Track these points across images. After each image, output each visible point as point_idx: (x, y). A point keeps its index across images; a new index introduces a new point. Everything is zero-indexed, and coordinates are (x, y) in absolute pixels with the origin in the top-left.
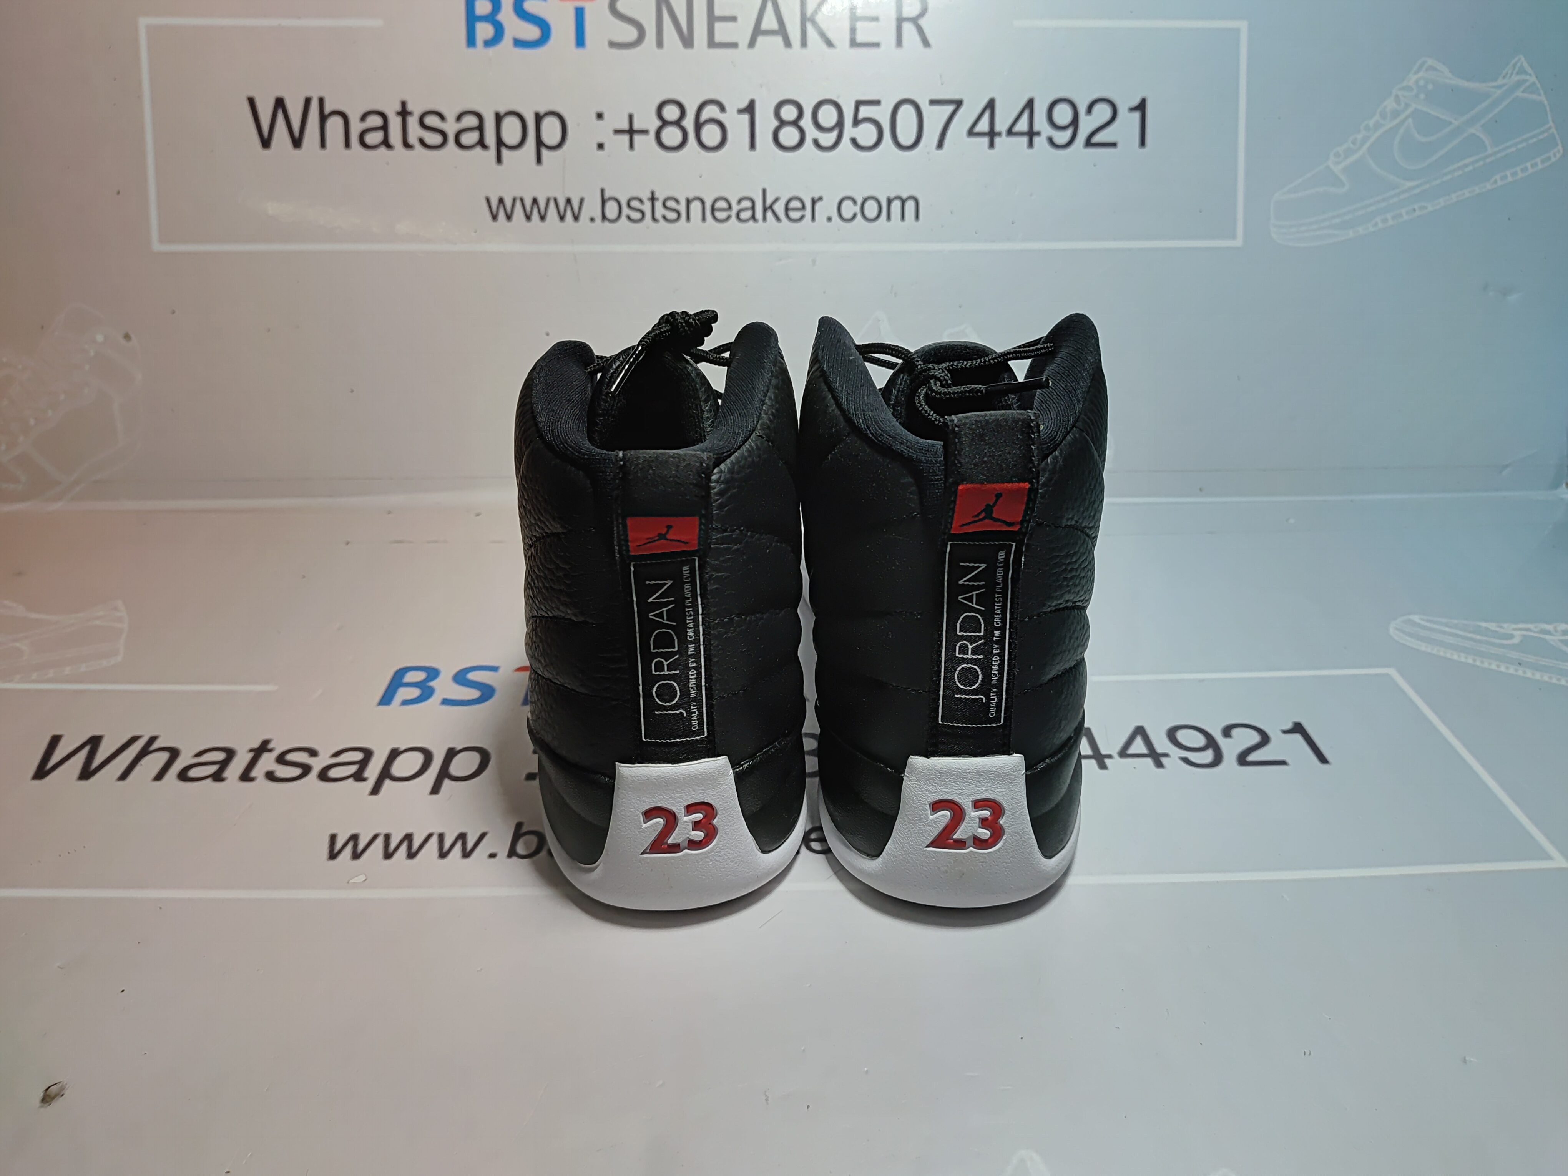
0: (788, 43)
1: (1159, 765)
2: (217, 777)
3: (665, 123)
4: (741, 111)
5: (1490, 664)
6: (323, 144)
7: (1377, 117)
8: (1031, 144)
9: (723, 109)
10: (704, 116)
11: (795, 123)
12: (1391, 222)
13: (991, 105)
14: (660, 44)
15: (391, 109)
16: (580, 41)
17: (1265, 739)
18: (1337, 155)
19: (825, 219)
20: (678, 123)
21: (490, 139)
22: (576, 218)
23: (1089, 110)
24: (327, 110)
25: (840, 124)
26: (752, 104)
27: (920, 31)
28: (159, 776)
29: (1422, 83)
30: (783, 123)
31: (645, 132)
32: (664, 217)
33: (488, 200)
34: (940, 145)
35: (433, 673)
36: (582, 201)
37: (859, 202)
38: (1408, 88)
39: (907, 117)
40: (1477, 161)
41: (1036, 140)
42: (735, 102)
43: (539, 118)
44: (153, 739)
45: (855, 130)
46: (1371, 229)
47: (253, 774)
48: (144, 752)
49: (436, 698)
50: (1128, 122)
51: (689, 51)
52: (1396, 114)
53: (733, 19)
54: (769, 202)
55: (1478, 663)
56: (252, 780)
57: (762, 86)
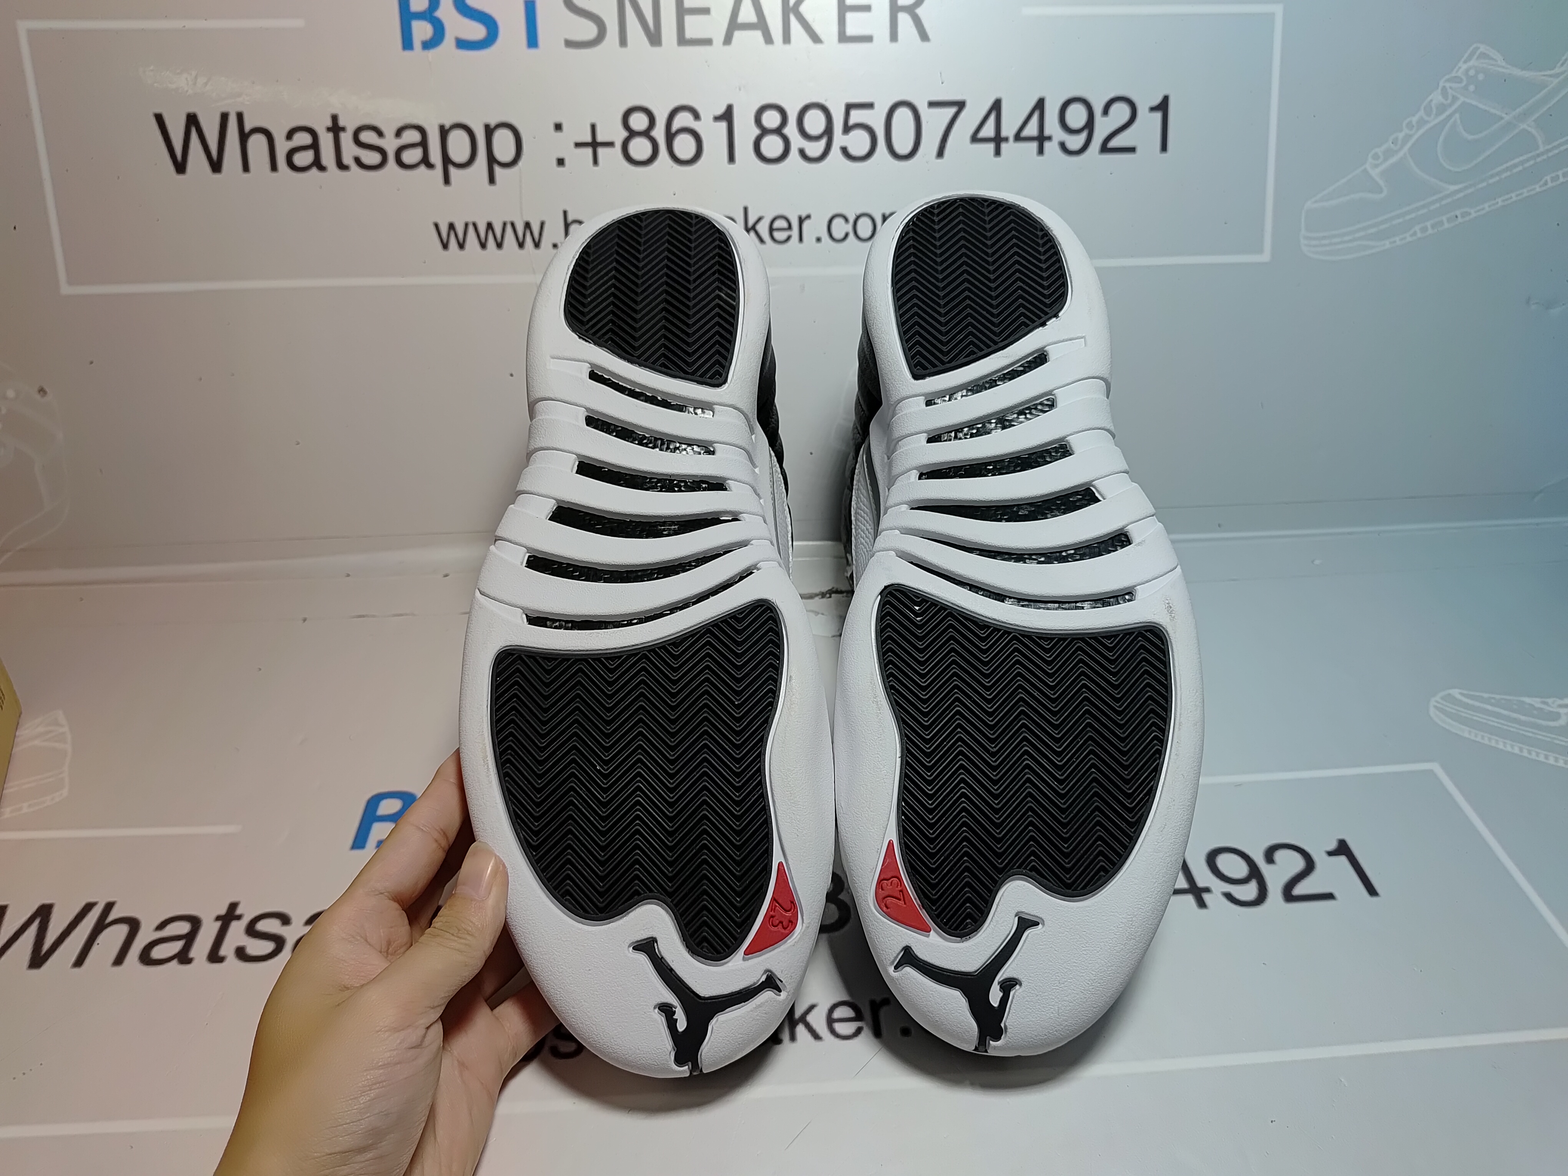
0: (768, 40)
1: (1201, 904)
2: (183, 957)
3: (632, 134)
4: (717, 119)
5: (1538, 754)
6: (246, 168)
7: (1422, 113)
8: (1041, 151)
9: (697, 116)
10: (676, 125)
11: (778, 131)
12: (1430, 231)
13: (997, 106)
14: (623, 42)
15: (321, 125)
16: (532, 41)
17: (1310, 865)
18: (1376, 157)
19: (814, 240)
20: (646, 133)
21: (435, 156)
22: (537, 245)
23: (1106, 111)
24: (247, 128)
25: (829, 131)
26: (729, 109)
27: (918, 22)
28: (119, 960)
29: (1472, 73)
30: (765, 132)
31: (610, 144)
33: (437, 226)
34: (940, 153)
35: (408, 800)
36: (542, 225)
37: (851, 220)
38: (1457, 80)
39: (903, 122)
40: (1528, 160)
41: (1047, 145)
42: (711, 108)
43: (489, 131)
44: (109, 906)
45: (846, 137)
46: (1409, 239)
47: (222, 952)
48: (100, 926)
50: (1150, 122)
51: (656, 49)
52: (1442, 108)
53: (706, 11)
54: (751, 223)
55: (1525, 754)
56: (221, 960)
57: (740, 89)
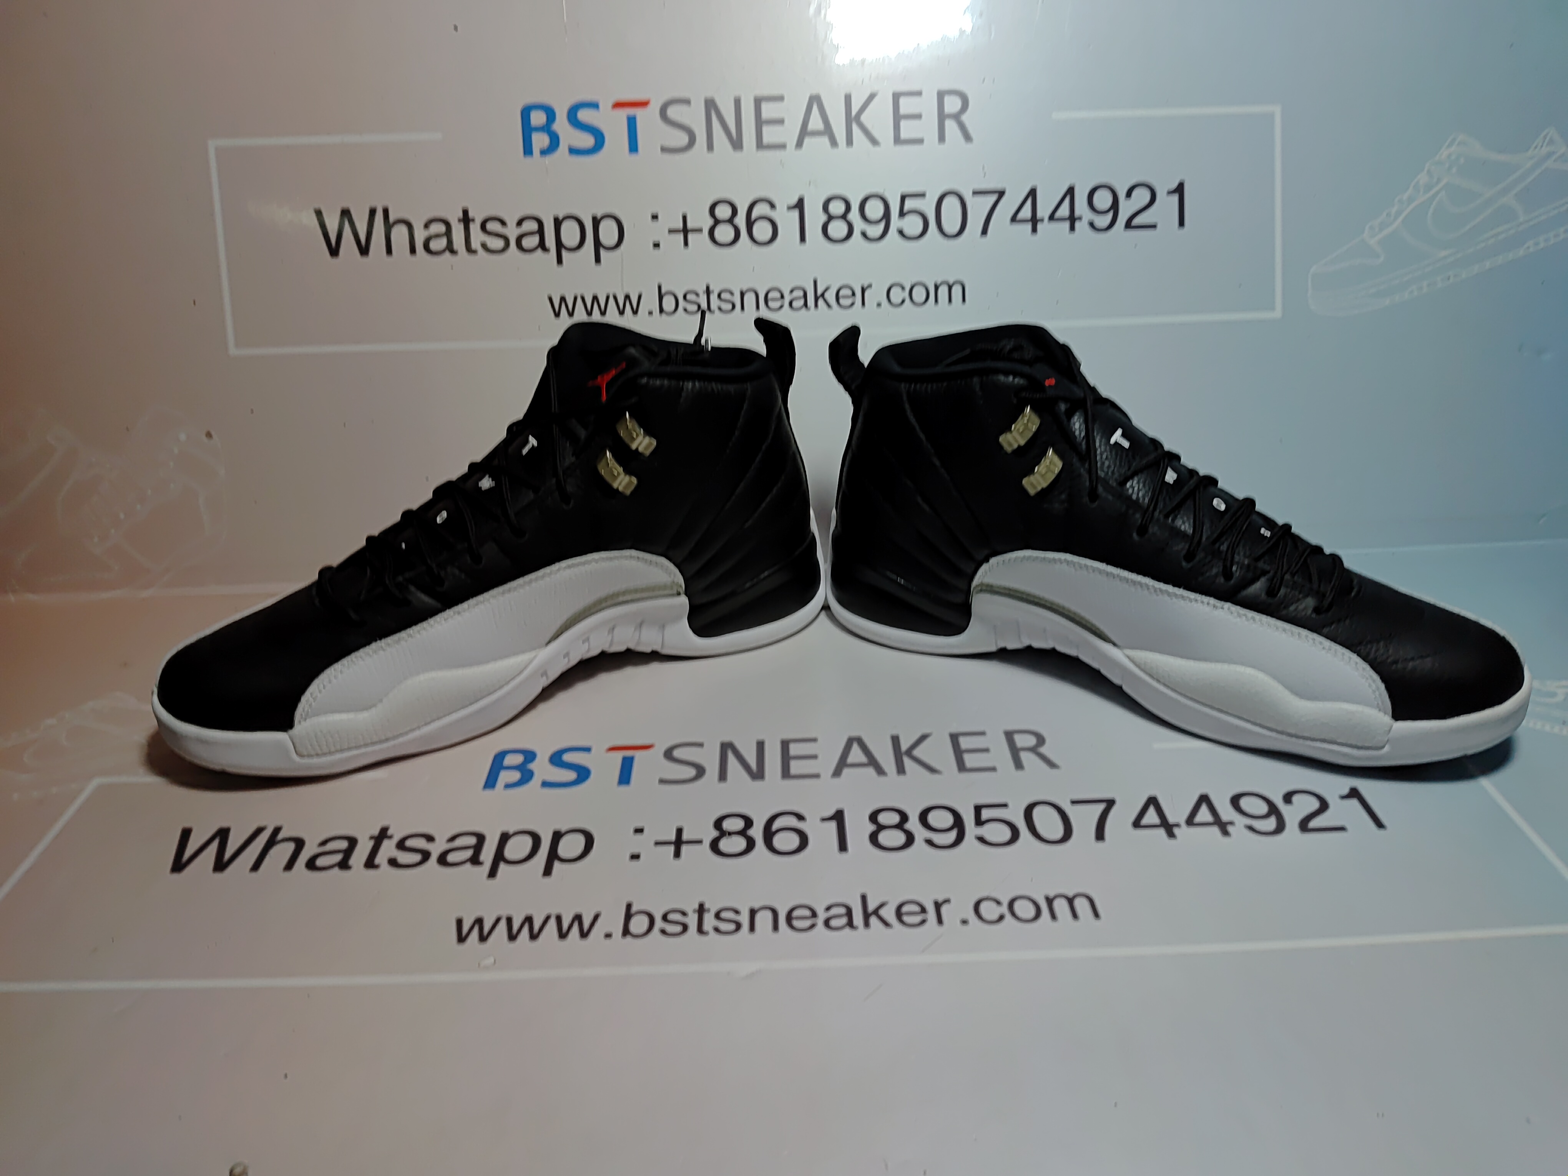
0: (834, 143)
1: (1225, 833)
2: (344, 865)
3: (718, 222)
4: (790, 208)
6: (389, 252)
7: (1411, 191)
8: (1072, 229)
9: (773, 207)
10: (755, 213)
11: (843, 217)
12: (1426, 290)
13: (1032, 193)
14: (710, 147)
15: (454, 217)
16: (633, 147)
17: (1324, 806)
18: (1372, 228)
19: (875, 305)
20: (730, 221)
21: (550, 242)
22: (635, 312)
23: (1129, 195)
24: (392, 220)
25: (887, 216)
26: (801, 201)
27: (962, 127)
28: (289, 866)
29: (1453, 158)
30: (831, 218)
31: (699, 230)
32: (720, 309)
33: (551, 299)
34: (985, 232)
35: (530, 756)
36: (640, 296)
37: (908, 288)
38: (1440, 163)
39: (951, 207)
40: (1510, 229)
41: (1077, 224)
42: (785, 199)
43: (596, 221)
44: (277, 830)
45: (901, 220)
46: (1407, 297)
47: (377, 861)
48: (271, 843)
49: (536, 781)
50: (1167, 204)
52: (1428, 187)
53: (781, 122)
54: (819, 292)
56: (376, 867)
57: (810, 184)
